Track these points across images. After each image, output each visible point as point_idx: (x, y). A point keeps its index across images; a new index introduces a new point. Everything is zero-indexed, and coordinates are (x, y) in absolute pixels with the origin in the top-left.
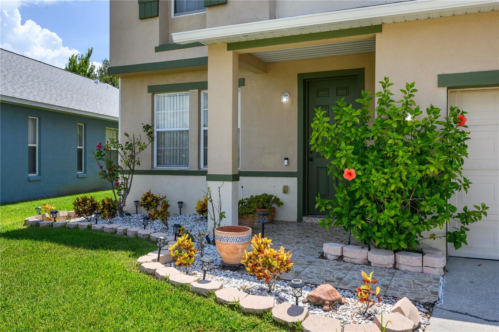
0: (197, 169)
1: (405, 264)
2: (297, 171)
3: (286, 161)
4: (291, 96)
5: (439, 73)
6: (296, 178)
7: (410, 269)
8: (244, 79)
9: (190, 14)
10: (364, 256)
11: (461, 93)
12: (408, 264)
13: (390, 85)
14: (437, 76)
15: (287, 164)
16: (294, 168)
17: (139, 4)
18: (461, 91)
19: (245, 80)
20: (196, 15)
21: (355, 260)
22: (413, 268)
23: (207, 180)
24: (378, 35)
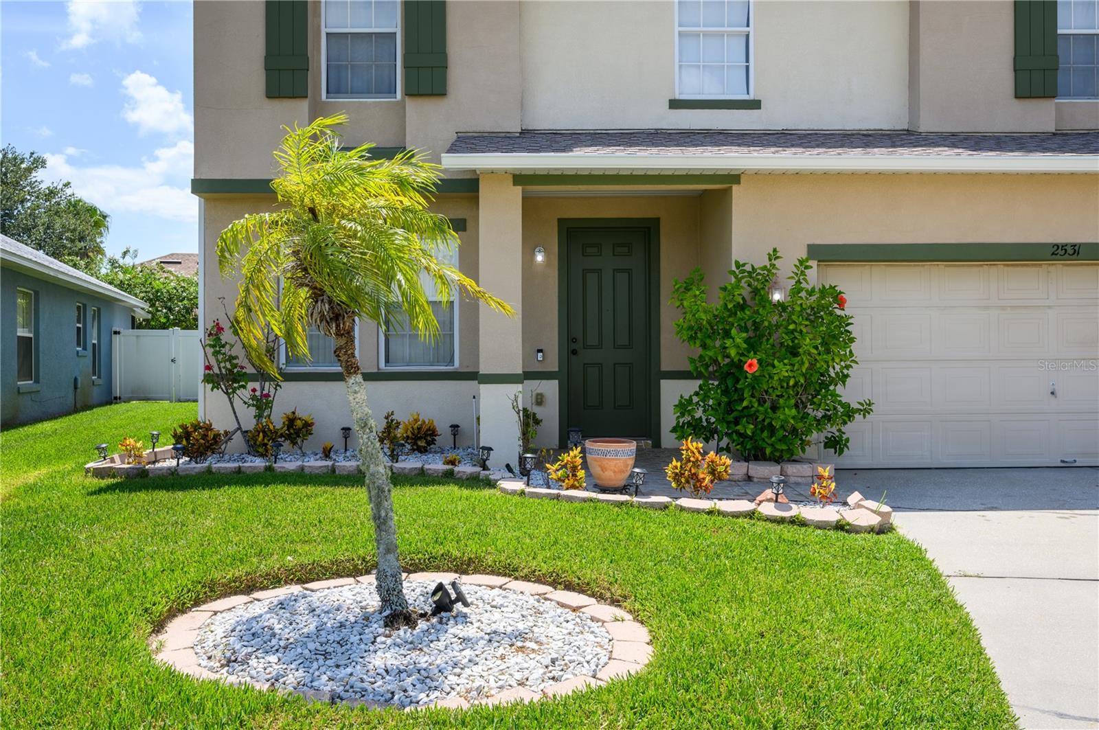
0: (376, 371)
1: (794, 474)
2: (557, 369)
3: (540, 355)
4: (547, 252)
5: (809, 243)
6: (557, 381)
7: (799, 480)
8: (465, 220)
9: (361, 100)
10: (745, 470)
11: (825, 267)
12: (798, 474)
13: (778, 257)
14: (806, 246)
15: (541, 359)
16: (554, 366)
17: (266, 69)
18: (825, 265)
19: (467, 221)
20: (374, 102)
21: (734, 476)
22: (803, 479)
23: (479, 383)
24: (735, 187)
